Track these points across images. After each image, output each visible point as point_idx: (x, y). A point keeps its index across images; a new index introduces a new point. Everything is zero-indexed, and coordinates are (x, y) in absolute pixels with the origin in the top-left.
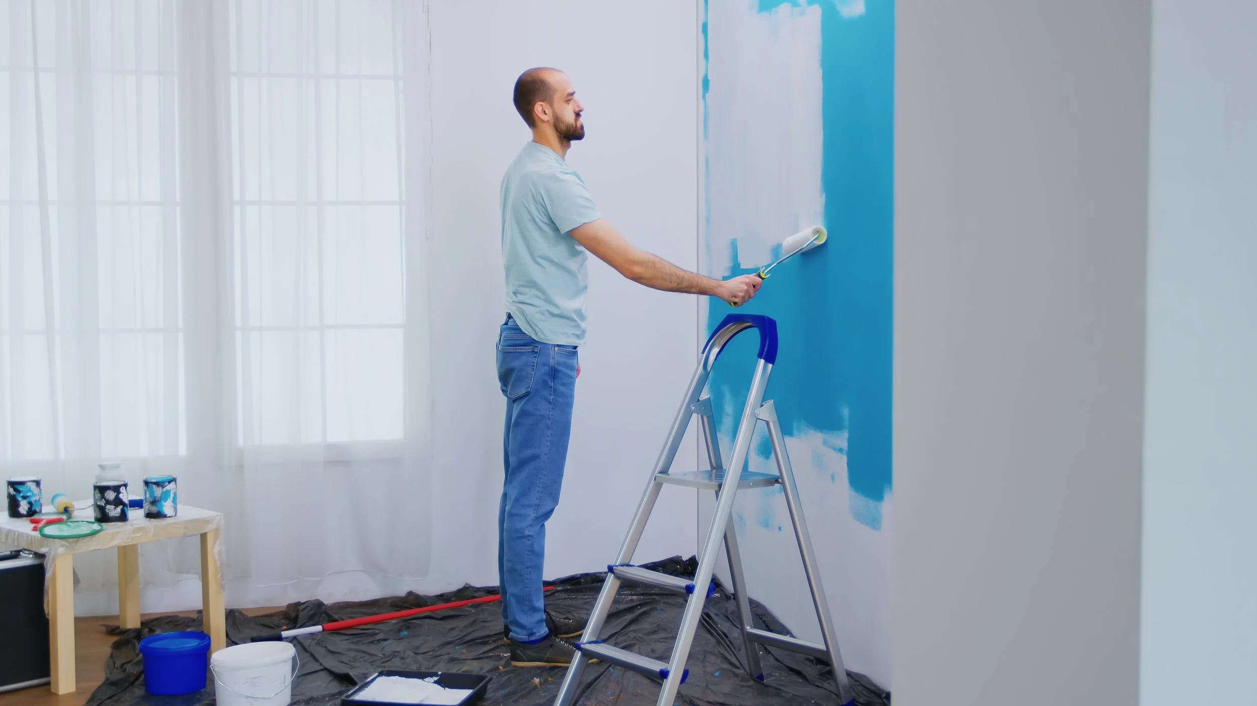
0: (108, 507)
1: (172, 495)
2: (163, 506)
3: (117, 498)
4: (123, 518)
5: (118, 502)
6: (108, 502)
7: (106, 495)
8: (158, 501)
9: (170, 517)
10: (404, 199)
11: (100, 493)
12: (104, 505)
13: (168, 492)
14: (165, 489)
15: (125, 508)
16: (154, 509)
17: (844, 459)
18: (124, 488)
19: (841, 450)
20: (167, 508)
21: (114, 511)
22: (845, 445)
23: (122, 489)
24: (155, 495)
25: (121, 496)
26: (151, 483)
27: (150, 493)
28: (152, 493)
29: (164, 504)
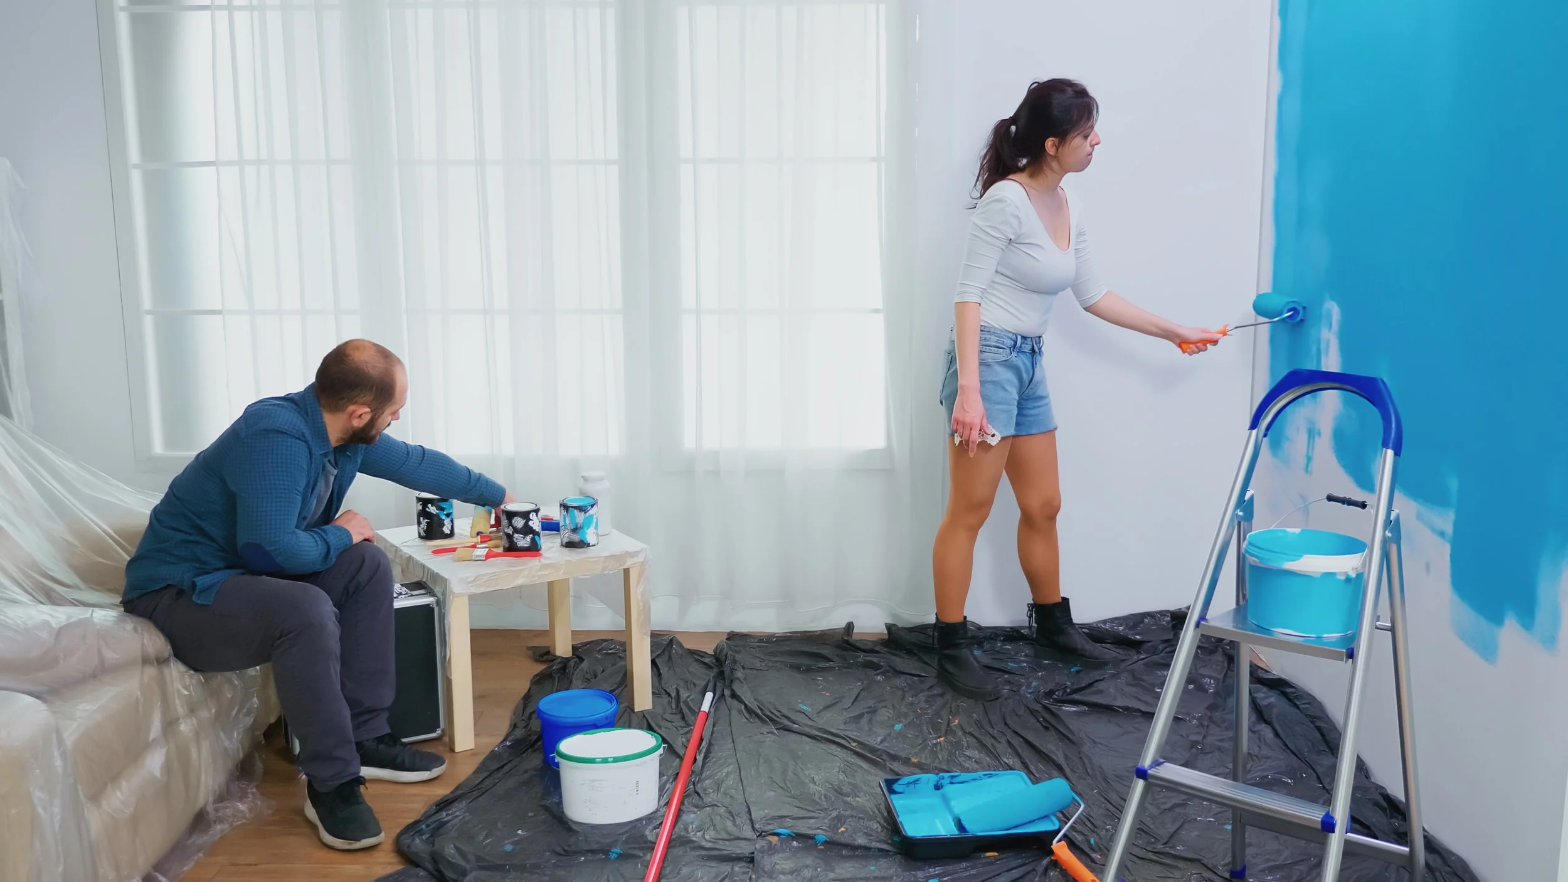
0: (516, 535)
1: (595, 520)
2: (586, 533)
3: (526, 525)
4: (533, 549)
5: (527, 530)
6: (516, 530)
7: (513, 521)
8: (581, 528)
9: (593, 546)
10: (883, 154)
11: (507, 519)
12: (511, 533)
13: (592, 516)
14: (587, 514)
15: (536, 537)
16: (576, 538)
17: (1447, 548)
18: (535, 514)
19: (1442, 534)
20: (590, 536)
21: (523, 541)
22: (1449, 529)
23: (532, 516)
24: (577, 521)
25: (530, 523)
26: (572, 507)
27: (571, 519)
28: (573, 519)
29: (588, 531)
